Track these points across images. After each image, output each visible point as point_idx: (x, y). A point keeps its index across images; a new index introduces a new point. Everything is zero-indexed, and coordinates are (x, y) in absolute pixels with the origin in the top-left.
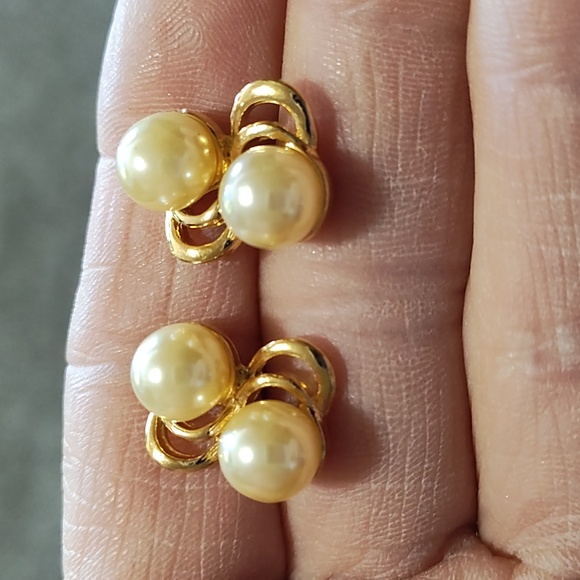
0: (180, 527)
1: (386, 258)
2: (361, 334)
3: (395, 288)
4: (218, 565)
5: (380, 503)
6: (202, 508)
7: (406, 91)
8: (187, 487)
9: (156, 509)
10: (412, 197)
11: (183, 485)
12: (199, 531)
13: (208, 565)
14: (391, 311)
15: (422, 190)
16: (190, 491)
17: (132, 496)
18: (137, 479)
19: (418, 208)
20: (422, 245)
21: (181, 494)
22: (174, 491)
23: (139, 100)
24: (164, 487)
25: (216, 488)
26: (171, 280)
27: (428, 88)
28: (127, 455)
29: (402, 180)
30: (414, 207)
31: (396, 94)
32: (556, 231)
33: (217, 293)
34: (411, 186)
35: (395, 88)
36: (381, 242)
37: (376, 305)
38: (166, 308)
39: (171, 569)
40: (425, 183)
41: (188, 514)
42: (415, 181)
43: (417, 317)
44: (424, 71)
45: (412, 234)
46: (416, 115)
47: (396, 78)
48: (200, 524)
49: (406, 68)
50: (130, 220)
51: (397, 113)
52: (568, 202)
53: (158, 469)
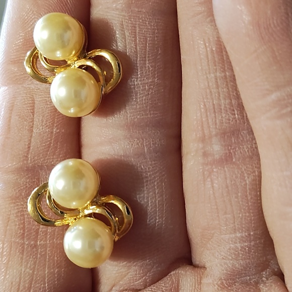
0: (35, 263)
1: (134, 118)
3: (139, 133)
4: (55, 281)
6: (46, 253)
7: (140, 38)
8: (38, 243)
9: (23, 254)
10: (145, 89)
11: (36, 241)
12: (45, 264)
13: (49, 281)
14: (138, 144)
15: (150, 85)
16: (40, 245)
17: (11, 249)
18: (13, 240)
19: (149, 94)
20: (152, 112)
21: (36, 246)
22: (32, 245)
23: (14, 57)
24: (27, 243)
25: (53, 242)
26: (30, 140)
27: (150, 37)
28: (8, 228)
29: (140, 81)
30: (146, 93)
31: (136, 40)
32: (211, 92)
33: (53, 145)
34: (145, 84)
35: (135, 37)
36: (132, 111)
37: (130, 141)
38: (28, 154)
39: (31, 284)
40: (151, 82)
41: (39, 256)
42: (146, 81)
43: (151, 147)
44: (148, 29)
45: (146, 107)
46: (146, 50)
47: (135, 32)
48: (45, 261)
49: (139, 28)
50: (11, 113)
51: (136, 48)
52: (216, 76)
53: (24, 234)
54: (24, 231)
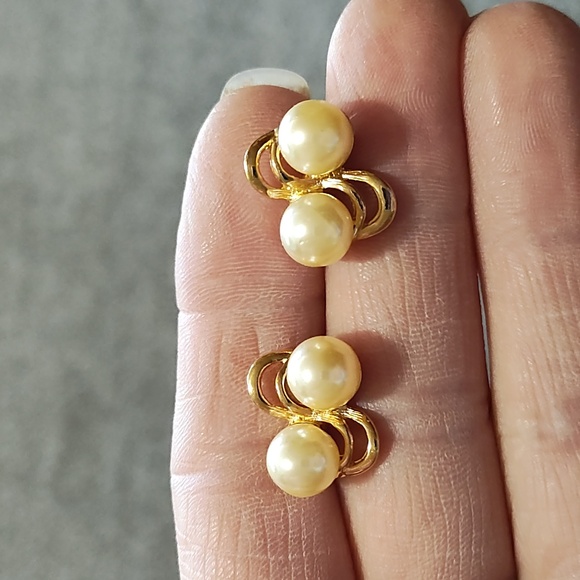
1: (426, 382)
2: (415, 441)
3: (435, 403)
5: (443, 569)
6: (303, 571)
7: (424, 260)
8: (290, 557)
10: (438, 335)
14: (435, 421)
15: (444, 329)
16: (293, 560)
18: (250, 555)
19: (443, 343)
20: (450, 370)
21: (287, 561)
24: (273, 559)
27: (437, 256)
28: (240, 537)
29: (429, 324)
30: (439, 342)
31: (417, 262)
32: (541, 340)
34: (437, 327)
35: (415, 259)
36: (420, 371)
40: (445, 324)
42: (438, 323)
43: (454, 424)
44: (433, 244)
45: (442, 362)
46: (433, 276)
47: (415, 251)
49: (421, 244)
50: (219, 357)
51: (419, 276)
52: (547, 318)
53: (266, 545)
54: (265, 540)
